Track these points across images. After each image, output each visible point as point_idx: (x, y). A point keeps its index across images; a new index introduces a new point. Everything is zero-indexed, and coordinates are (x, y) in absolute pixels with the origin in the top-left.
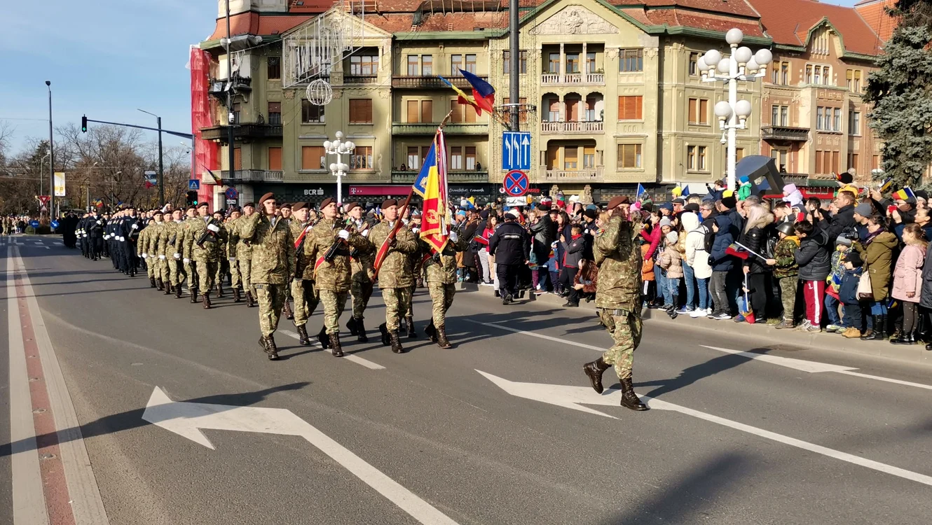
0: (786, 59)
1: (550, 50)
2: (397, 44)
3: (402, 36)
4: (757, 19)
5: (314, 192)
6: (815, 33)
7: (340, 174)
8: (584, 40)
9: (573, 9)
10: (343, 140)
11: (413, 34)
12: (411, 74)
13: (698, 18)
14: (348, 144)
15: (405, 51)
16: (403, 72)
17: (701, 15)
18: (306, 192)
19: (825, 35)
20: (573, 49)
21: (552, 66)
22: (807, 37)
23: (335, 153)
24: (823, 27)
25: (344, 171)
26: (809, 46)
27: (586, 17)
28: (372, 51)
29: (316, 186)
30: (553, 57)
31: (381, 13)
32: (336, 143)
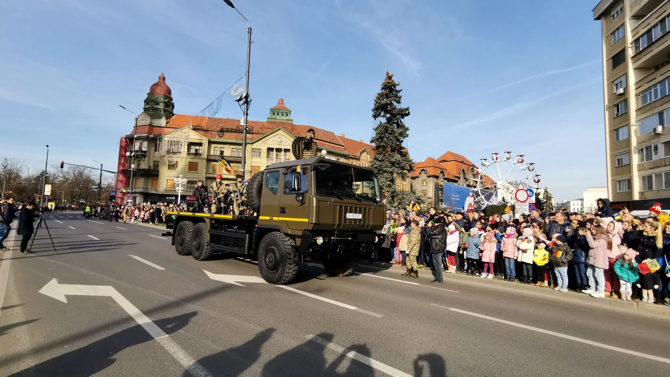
0: (353, 160)
1: (270, 150)
2: (210, 143)
3: (213, 140)
4: (343, 146)
5: (171, 198)
6: (362, 153)
7: (180, 191)
8: (283, 147)
9: (279, 136)
10: (182, 178)
11: (217, 139)
12: (215, 154)
13: (323, 144)
14: (184, 180)
15: (213, 146)
16: (212, 153)
17: (325, 143)
18: (167, 198)
19: (365, 154)
20: (279, 150)
21: (271, 156)
22: (359, 154)
23: (178, 183)
24: (364, 151)
25: (182, 191)
26: (360, 157)
27: (284, 139)
28: (200, 144)
29: (172, 196)
30: (271, 152)
31: (205, 131)
32: (179, 179)
